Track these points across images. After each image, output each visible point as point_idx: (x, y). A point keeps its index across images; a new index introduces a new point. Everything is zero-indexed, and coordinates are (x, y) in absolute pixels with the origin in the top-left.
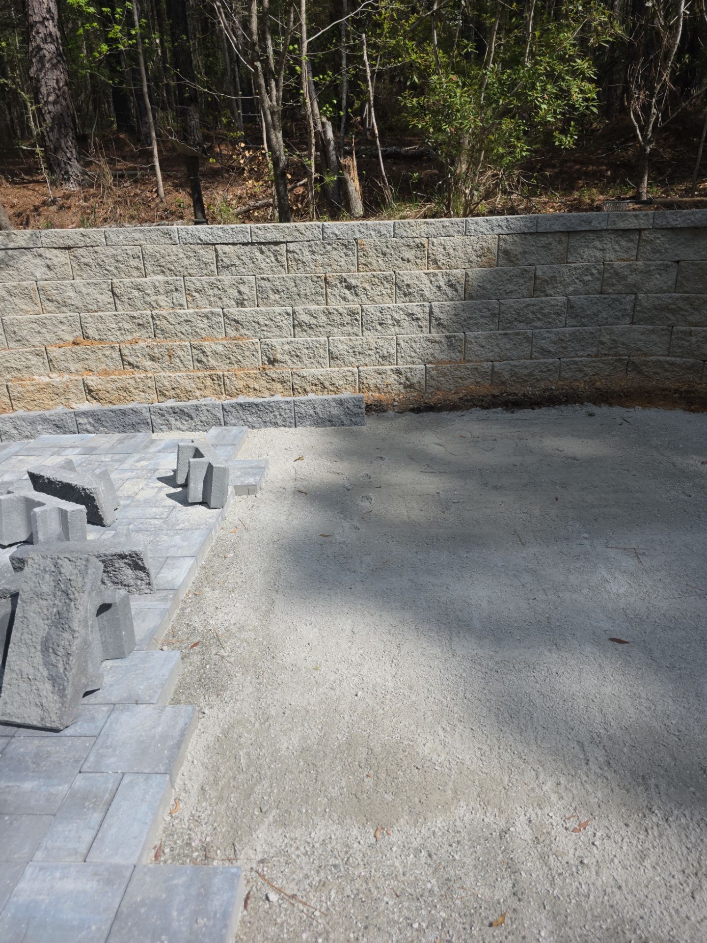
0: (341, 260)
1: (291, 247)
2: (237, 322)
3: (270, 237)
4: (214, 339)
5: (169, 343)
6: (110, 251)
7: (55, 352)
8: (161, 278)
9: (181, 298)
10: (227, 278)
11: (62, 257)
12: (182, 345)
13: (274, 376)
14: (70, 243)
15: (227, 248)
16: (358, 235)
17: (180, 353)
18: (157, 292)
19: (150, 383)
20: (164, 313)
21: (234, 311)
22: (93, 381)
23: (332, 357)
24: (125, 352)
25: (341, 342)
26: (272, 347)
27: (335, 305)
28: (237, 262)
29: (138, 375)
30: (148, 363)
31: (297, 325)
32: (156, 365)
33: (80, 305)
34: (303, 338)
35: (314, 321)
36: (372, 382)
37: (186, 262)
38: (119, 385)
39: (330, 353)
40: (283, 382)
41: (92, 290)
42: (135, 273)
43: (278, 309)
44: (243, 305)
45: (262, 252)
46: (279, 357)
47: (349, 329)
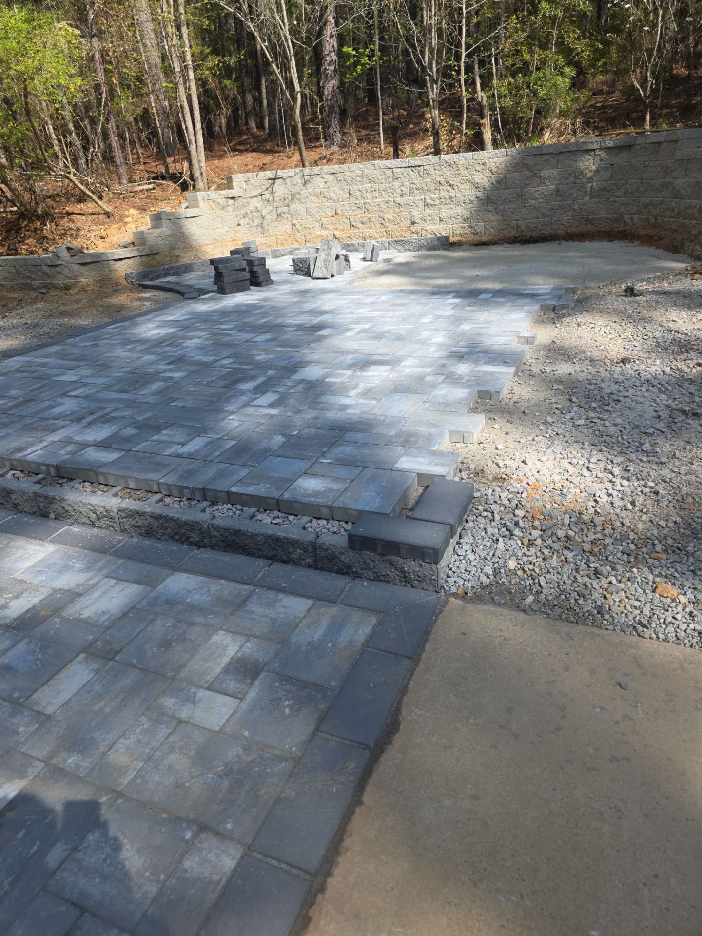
0: (447, 172)
1: (426, 167)
3: (417, 163)
4: (388, 213)
5: (369, 216)
6: (350, 174)
7: (324, 220)
8: (369, 185)
10: (396, 184)
12: (375, 217)
13: (414, 230)
15: (398, 170)
16: (456, 160)
18: (367, 192)
19: (361, 235)
21: (399, 200)
22: (338, 234)
23: (440, 220)
24: (351, 220)
25: (445, 212)
26: (414, 216)
28: (402, 176)
29: (356, 231)
30: (360, 225)
31: (426, 205)
32: (363, 226)
33: (336, 199)
34: (429, 211)
35: (433, 203)
36: (458, 232)
38: (348, 235)
39: (440, 218)
40: (417, 233)
46: (416, 221)
47: (449, 206)
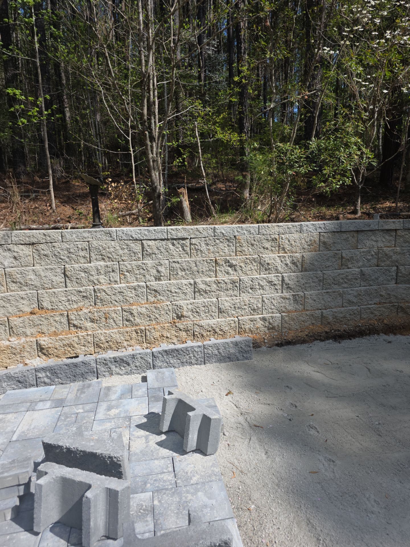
0: (225, 248)
1: (193, 241)
2: (155, 291)
3: (180, 235)
4: (140, 304)
5: (106, 309)
6: (65, 246)
7: (16, 321)
8: (102, 263)
9: (116, 276)
10: (149, 262)
11: (27, 251)
12: (115, 309)
13: (182, 327)
14: (34, 240)
15: (150, 243)
16: (236, 234)
17: (114, 315)
18: (99, 273)
19: (90, 339)
20: (104, 287)
21: (154, 284)
22: (44, 341)
23: (220, 311)
24: (72, 317)
25: (226, 301)
26: (181, 307)
27: (221, 277)
28: (157, 251)
29: (81, 334)
30: (89, 324)
31: (197, 291)
32: (95, 325)
33: (38, 284)
35: (208, 288)
36: (247, 327)
37: (121, 252)
38: (66, 342)
39: (219, 309)
40: (186, 331)
41: (49, 273)
42: (82, 260)
43: (184, 282)
44: (160, 280)
45: (173, 245)
46: (185, 313)
47: (231, 292)
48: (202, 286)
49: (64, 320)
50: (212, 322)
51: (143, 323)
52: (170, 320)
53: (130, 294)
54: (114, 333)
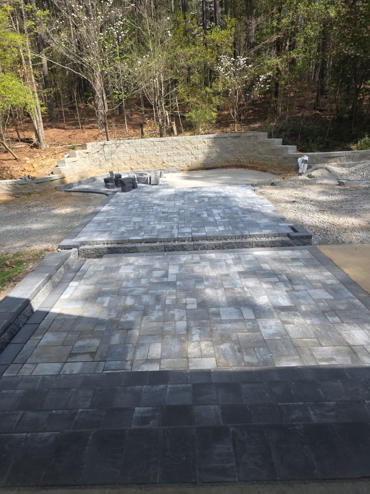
0: (175, 144)
2: (157, 155)
7: (126, 162)
8: (144, 148)
9: (147, 151)
11: (128, 145)
13: (164, 165)
14: (128, 142)
17: (147, 161)
18: (144, 150)
20: (145, 154)
22: (132, 167)
23: (174, 161)
25: (176, 159)
27: (175, 152)
28: (157, 145)
29: (140, 166)
30: (141, 164)
32: (143, 164)
35: (171, 155)
36: (181, 166)
37: (149, 145)
38: (137, 168)
41: (132, 150)
42: (140, 147)
43: (165, 153)
44: (158, 152)
45: (161, 143)
46: (165, 162)
47: (177, 156)
48: (169, 154)
49: (136, 162)
50: (172, 164)
51: (154, 164)
52: (161, 163)
53: (151, 156)
54: (147, 166)
